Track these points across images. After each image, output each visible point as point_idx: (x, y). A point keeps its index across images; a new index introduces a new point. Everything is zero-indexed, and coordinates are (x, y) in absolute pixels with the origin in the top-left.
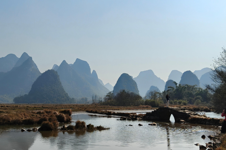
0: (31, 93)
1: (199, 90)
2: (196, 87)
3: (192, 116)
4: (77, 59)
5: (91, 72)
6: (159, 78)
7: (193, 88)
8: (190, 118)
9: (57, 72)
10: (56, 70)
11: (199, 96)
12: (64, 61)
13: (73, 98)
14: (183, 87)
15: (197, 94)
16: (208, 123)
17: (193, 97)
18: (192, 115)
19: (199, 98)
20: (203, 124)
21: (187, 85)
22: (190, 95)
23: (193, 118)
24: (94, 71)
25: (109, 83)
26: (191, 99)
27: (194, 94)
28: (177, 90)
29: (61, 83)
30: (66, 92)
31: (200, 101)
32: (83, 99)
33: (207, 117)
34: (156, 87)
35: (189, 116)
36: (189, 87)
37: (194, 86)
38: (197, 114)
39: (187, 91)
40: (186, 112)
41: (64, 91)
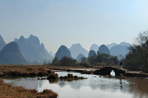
1: (112, 57)
4: (31, 35)
5: (40, 44)
6: (84, 49)
8: (126, 73)
9: (17, 43)
10: (16, 42)
12: (22, 36)
13: (28, 61)
14: (102, 55)
15: (111, 60)
17: (108, 61)
19: (111, 62)
21: (104, 54)
22: (106, 60)
24: (42, 43)
25: (51, 52)
26: (107, 63)
27: (109, 59)
28: (98, 57)
30: (24, 57)
32: (34, 61)
34: (83, 55)
37: (109, 54)
39: (104, 57)
41: (22, 56)
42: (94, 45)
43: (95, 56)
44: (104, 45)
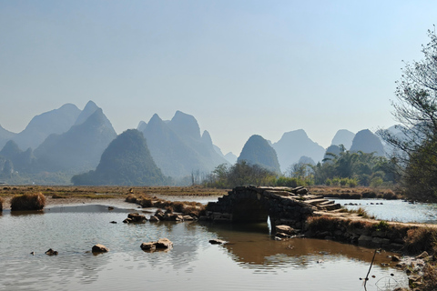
0: (100, 167)
1: (381, 162)
2: (375, 155)
3: (320, 212)
4: (178, 112)
5: (201, 134)
6: (316, 144)
7: (370, 157)
8: (310, 220)
9: (142, 134)
11: (381, 172)
12: (156, 116)
13: (169, 177)
14: (352, 156)
15: (377, 169)
16: (367, 238)
17: (370, 174)
18: (320, 209)
19: (378, 175)
20: (349, 242)
21: (360, 152)
22: (365, 169)
23: (319, 220)
24: (206, 132)
25: (231, 153)
26: (365, 178)
28: (341, 161)
29: (148, 152)
30: (158, 167)
31: (381, 180)
32: (186, 178)
33: (366, 217)
34: (310, 158)
35: (310, 213)
36: (363, 157)
37: (372, 154)
38: (338, 206)
39: (358, 162)
40: (305, 199)
41: (155, 166)
42: (341, 133)
43: (333, 158)
44: (367, 131)
